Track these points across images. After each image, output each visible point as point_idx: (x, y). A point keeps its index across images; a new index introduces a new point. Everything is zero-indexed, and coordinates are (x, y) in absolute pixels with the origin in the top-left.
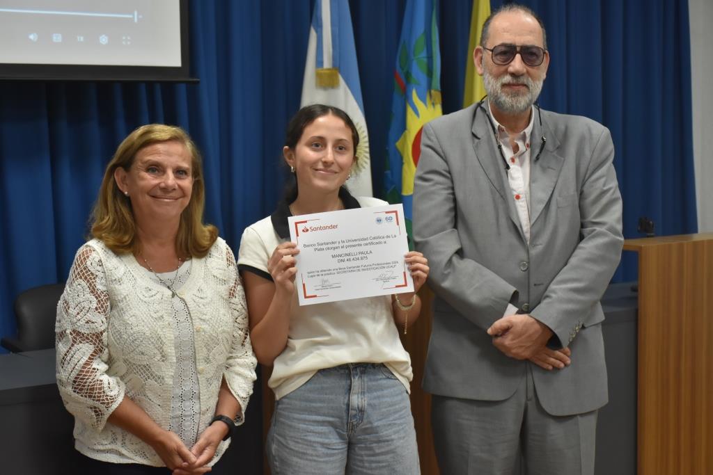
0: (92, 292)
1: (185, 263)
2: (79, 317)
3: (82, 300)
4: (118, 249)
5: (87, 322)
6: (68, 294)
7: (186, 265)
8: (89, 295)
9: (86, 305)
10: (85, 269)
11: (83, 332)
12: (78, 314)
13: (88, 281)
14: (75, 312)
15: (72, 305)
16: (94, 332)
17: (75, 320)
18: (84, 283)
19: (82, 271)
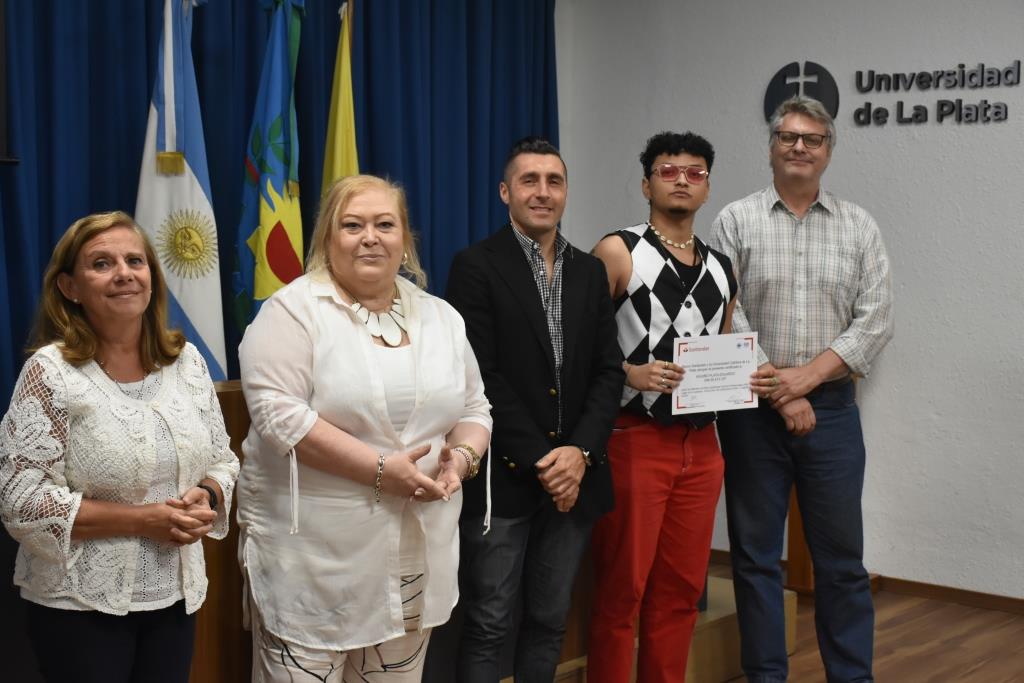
0: (47, 412)
1: (150, 376)
2: (28, 441)
3: (33, 421)
4: (76, 361)
5: (38, 448)
6: (16, 413)
7: (150, 379)
8: (42, 416)
9: (38, 427)
10: (40, 384)
11: (31, 458)
12: (27, 437)
13: (43, 399)
14: (24, 435)
15: (20, 426)
16: (45, 460)
17: (22, 444)
18: (37, 402)
19: (36, 386)
